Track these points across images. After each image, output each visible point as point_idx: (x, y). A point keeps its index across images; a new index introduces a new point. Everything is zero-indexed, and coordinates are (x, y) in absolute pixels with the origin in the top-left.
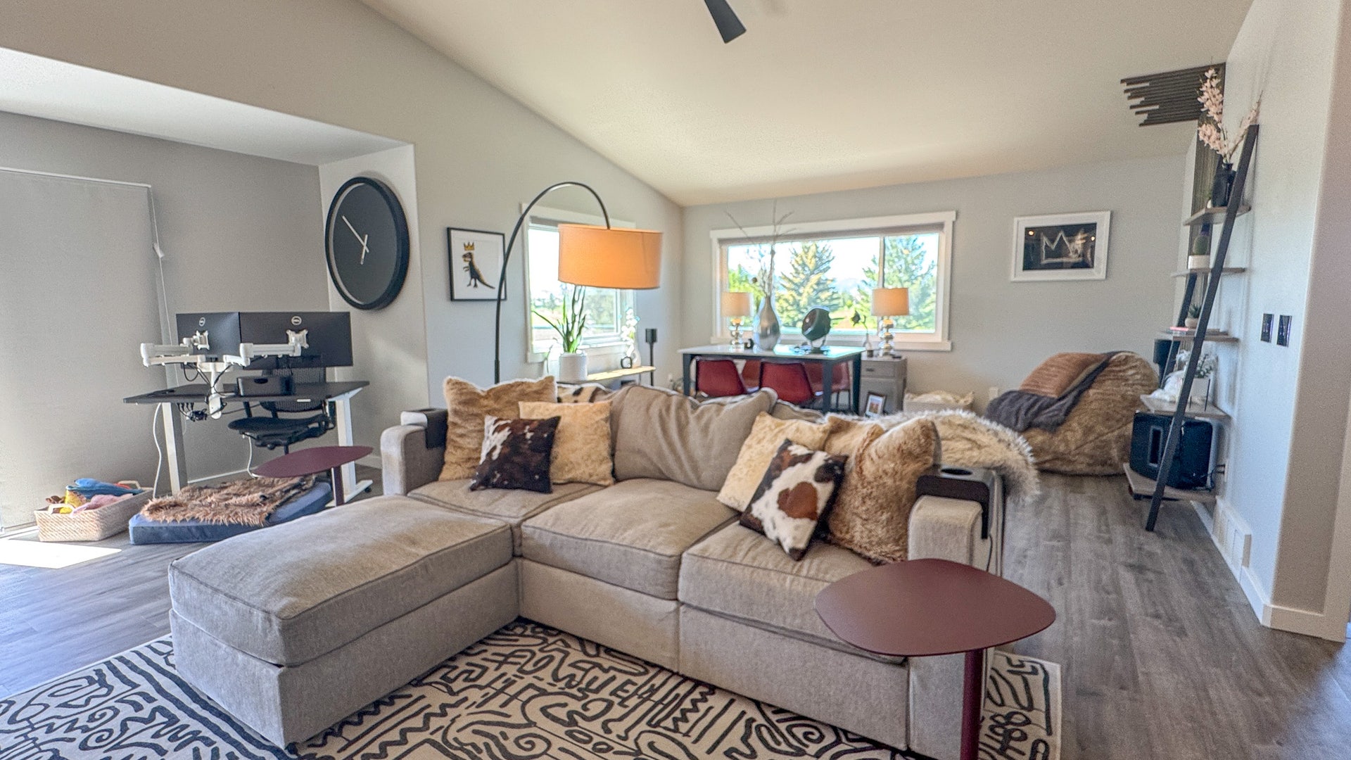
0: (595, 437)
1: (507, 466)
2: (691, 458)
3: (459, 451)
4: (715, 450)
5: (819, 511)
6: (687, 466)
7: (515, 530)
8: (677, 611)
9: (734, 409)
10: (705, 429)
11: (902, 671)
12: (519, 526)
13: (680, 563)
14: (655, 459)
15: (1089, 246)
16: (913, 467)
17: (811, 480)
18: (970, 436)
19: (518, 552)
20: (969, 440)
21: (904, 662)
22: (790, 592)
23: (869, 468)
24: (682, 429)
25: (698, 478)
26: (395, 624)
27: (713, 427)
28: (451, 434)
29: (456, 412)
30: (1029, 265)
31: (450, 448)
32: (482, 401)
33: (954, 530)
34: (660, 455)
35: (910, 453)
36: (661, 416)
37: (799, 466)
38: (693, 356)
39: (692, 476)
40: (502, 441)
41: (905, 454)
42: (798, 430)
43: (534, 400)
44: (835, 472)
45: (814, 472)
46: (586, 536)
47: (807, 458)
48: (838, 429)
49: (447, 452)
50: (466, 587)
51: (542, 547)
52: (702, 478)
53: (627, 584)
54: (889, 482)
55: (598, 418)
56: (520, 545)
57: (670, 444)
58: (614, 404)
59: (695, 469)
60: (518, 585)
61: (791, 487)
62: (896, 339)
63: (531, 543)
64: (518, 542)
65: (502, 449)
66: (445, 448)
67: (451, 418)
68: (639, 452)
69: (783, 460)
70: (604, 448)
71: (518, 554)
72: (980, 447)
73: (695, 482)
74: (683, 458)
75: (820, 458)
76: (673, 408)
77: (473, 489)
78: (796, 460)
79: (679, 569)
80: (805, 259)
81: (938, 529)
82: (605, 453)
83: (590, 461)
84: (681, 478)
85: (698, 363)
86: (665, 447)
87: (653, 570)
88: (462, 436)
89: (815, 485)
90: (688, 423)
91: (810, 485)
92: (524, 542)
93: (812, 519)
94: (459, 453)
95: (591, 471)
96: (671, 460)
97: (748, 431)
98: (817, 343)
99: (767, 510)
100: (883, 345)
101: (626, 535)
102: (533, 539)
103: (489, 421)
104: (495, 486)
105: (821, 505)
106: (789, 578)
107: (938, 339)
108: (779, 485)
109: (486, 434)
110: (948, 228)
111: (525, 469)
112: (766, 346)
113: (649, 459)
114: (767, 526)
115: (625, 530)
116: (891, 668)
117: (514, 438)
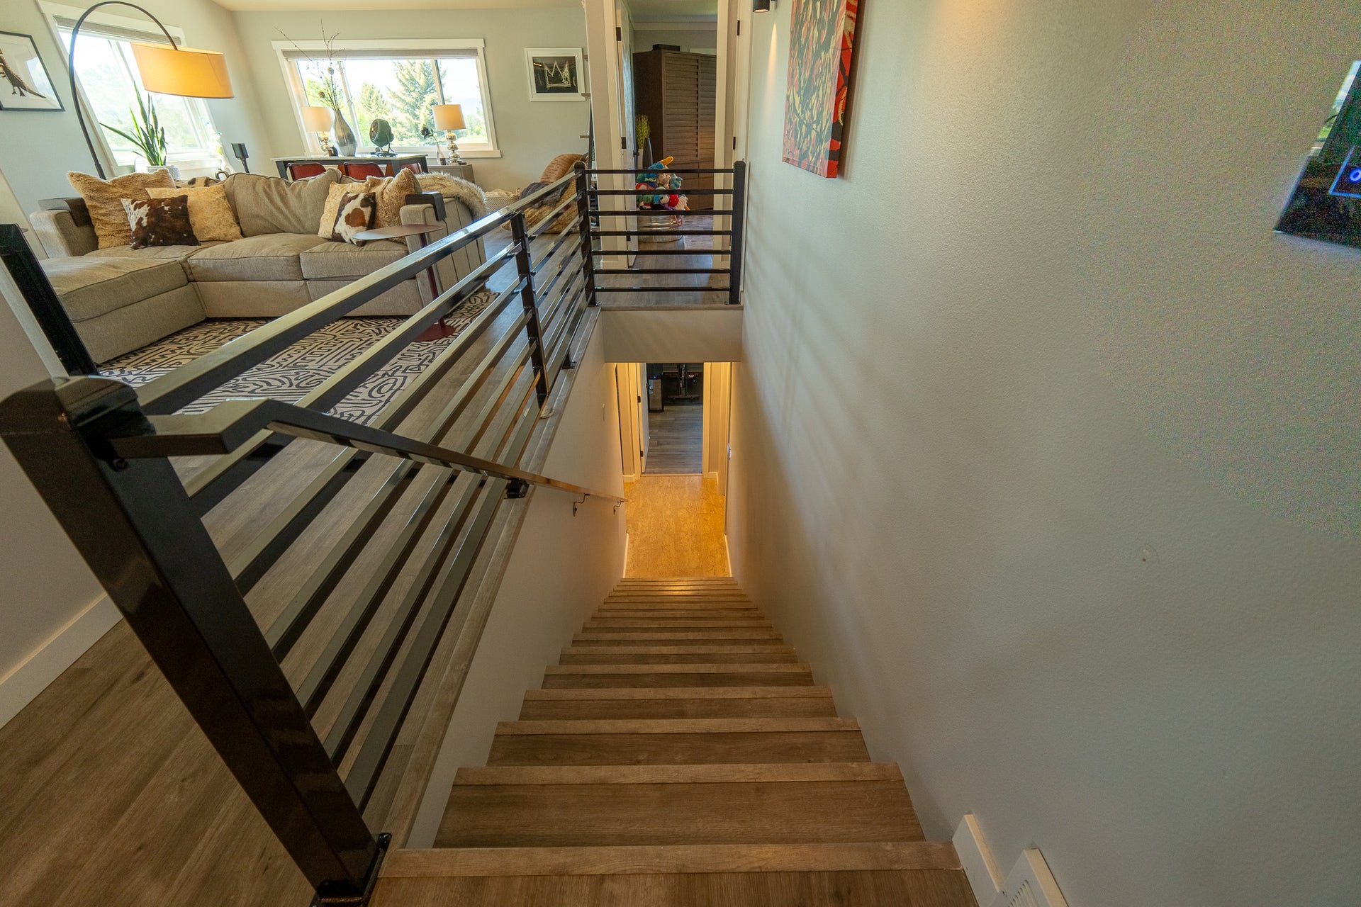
0: (219, 209)
1: (158, 230)
2: (295, 215)
3: (108, 226)
4: (309, 208)
5: (367, 222)
6: (293, 221)
7: (184, 264)
8: (305, 284)
9: (314, 182)
10: (299, 196)
11: (415, 281)
12: (186, 261)
13: (300, 259)
14: (269, 219)
15: (573, 73)
16: (405, 193)
17: (359, 207)
18: (442, 183)
19: (191, 277)
20: (442, 185)
21: (414, 278)
22: (358, 259)
23: (386, 197)
24: (283, 198)
25: (304, 227)
26: (127, 309)
27: (303, 194)
28: (92, 214)
29: (91, 198)
30: (541, 88)
31: (97, 226)
32: (111, 188)
33: (416, 212)
34: (272, 215)
35: (402, 187)
36: (265, 192)
37: (352, 201)
38: (286, 163)
39: (299, 227)
40: (145, 213)
41: (400, 187)
42: (352, 187)
43: (157, 186)
44: (370, 201)
45: (360, 202)
46: (237, 256)
47: (356, 197)
48: (374, 184)
49: (95, 229)
50: (164, 294)
51: (207, 270)
52: (306, 227)
53: (272, 278)
54: (395, 201)
55: (217, 197)
56: (191, 273)
57: (278, 209)
58: (226, 186)
59: (299, 221)
60: (199, 298)
61: (350, 213)
62: (460, 149)
63: (198, 269)
64: (188, 271)
65: (148, 219)
66: (93, 227)
67: (88, 203)
68: (257, 216)
69: (346, 200)
70: (229, 216)
71: (193, 279)
72: (445, 186)
73: (302, 230)
74: (289, 216)
75: (361, 196)
76: (273, 185)
77: (135, 248)
78: (350, 200)
79: (300, 262)
80: (412, 72)
81: (410, 212)
82: (232, 220)
83: (221, 226)
84: (292, 229)
85: (291, 168)
86: (274, 211)
87: (285, 265)
88: (104, 215)
89: (362, 209)
90: (286, 194)
91: (359, 209)
92: (193, 271)
93: (364, 226)
94: (109, 228)
95: (225, 233)
96: (281, 218)
97: (326, 193)
98: (385, 148)
99: (342, 228)
100: (450, 154)
101: (263, 251)
102: (200, 266)
103: (126, 203)
104: (153, 244)
105: (367, 219)
106: (357, 253)
107: (491, 148)
108: (344, 213)
109: (128, 211)
110: (480, 52)
111: (173, 230)
112: (346, 152)
113: (266, 220)
114: (344, 235)
115: (261, 250)
116: (410, 281)
117: (152, 210)
